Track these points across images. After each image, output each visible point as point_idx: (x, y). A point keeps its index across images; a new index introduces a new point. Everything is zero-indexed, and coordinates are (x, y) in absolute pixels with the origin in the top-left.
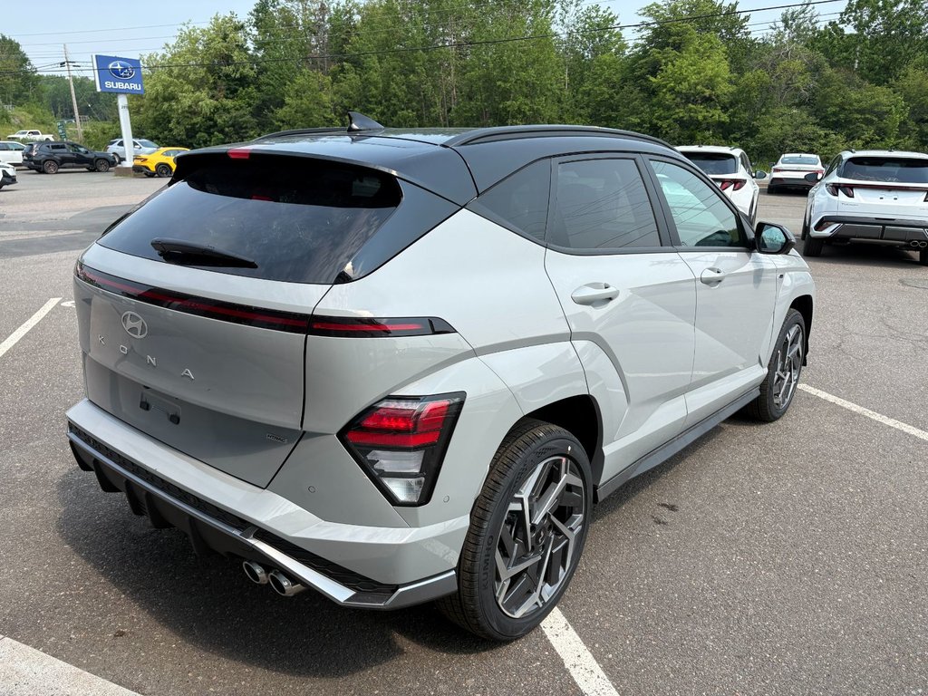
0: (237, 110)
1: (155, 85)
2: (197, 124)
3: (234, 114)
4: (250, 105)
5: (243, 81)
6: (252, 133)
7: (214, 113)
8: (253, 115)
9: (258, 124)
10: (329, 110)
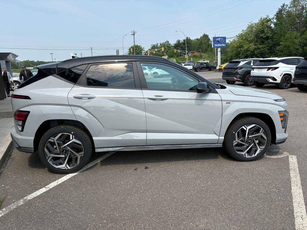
0: (263, 48)
1: (237, 43)
2: (248, 54)
3: (261, 49)
4: (268, 46)
5: (267, 38)
6: (267, 56)
7: (254, 50)
8: (268, 49)
9: (270, 53)
10: (297, 45)
